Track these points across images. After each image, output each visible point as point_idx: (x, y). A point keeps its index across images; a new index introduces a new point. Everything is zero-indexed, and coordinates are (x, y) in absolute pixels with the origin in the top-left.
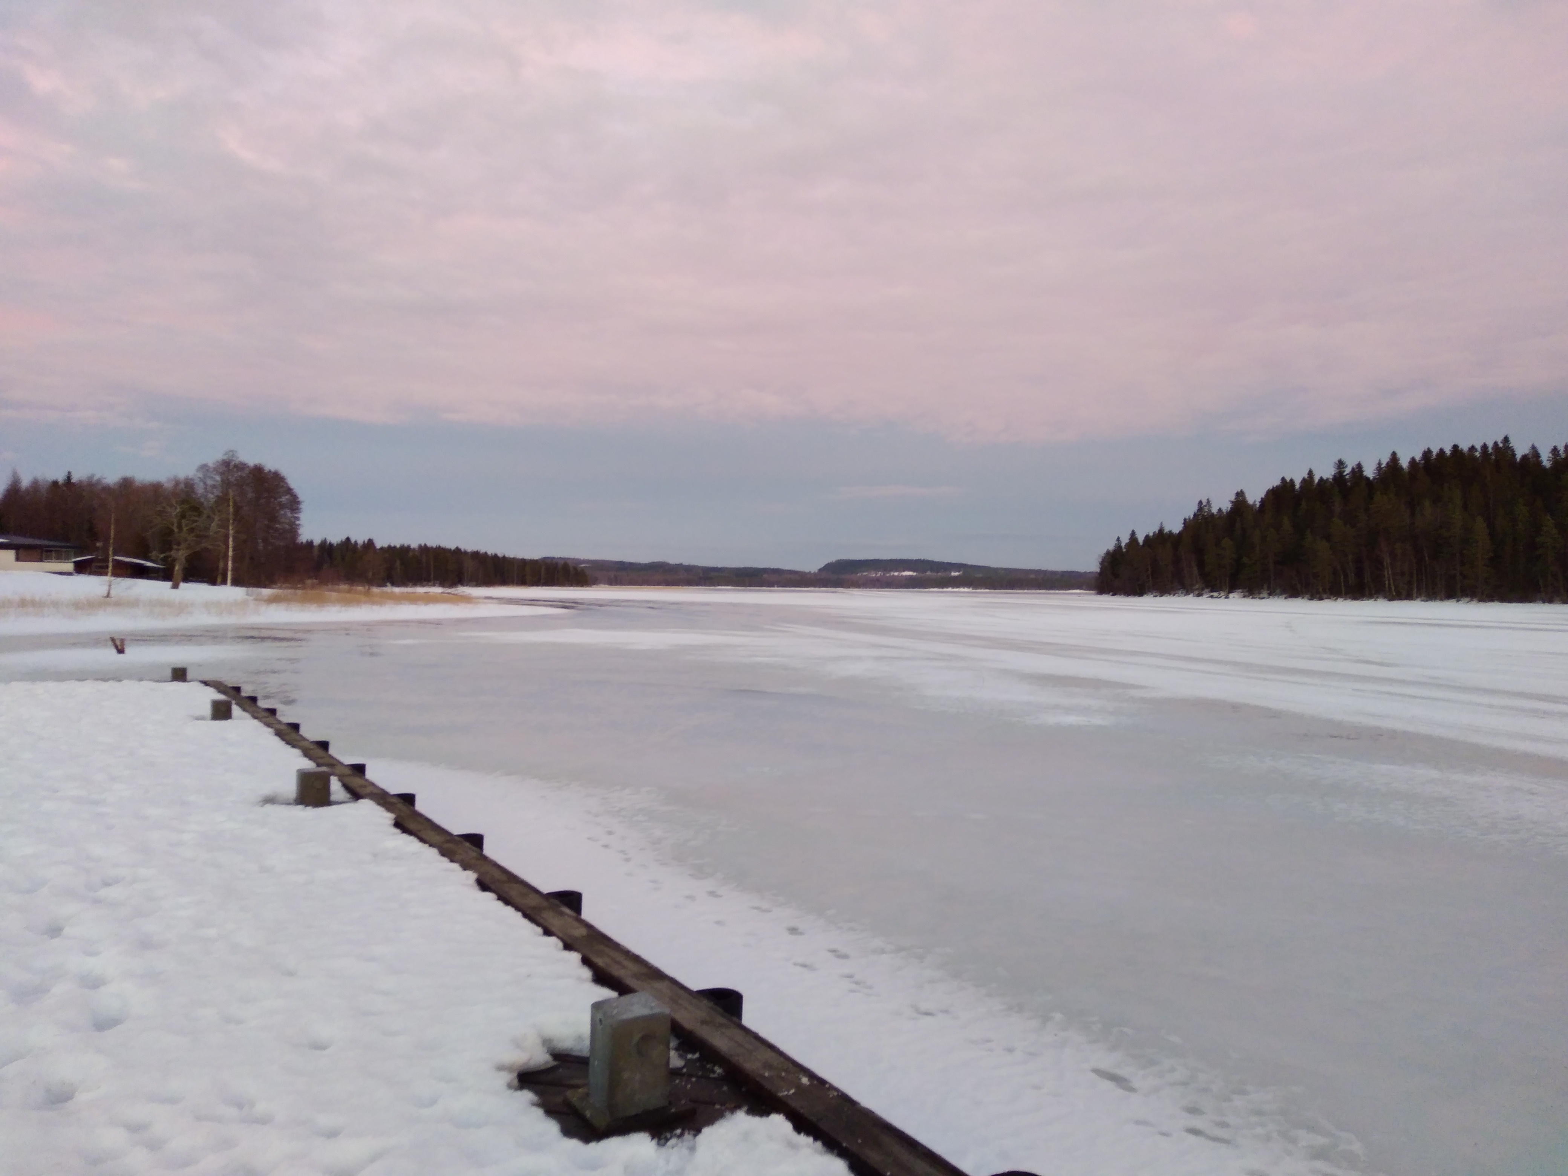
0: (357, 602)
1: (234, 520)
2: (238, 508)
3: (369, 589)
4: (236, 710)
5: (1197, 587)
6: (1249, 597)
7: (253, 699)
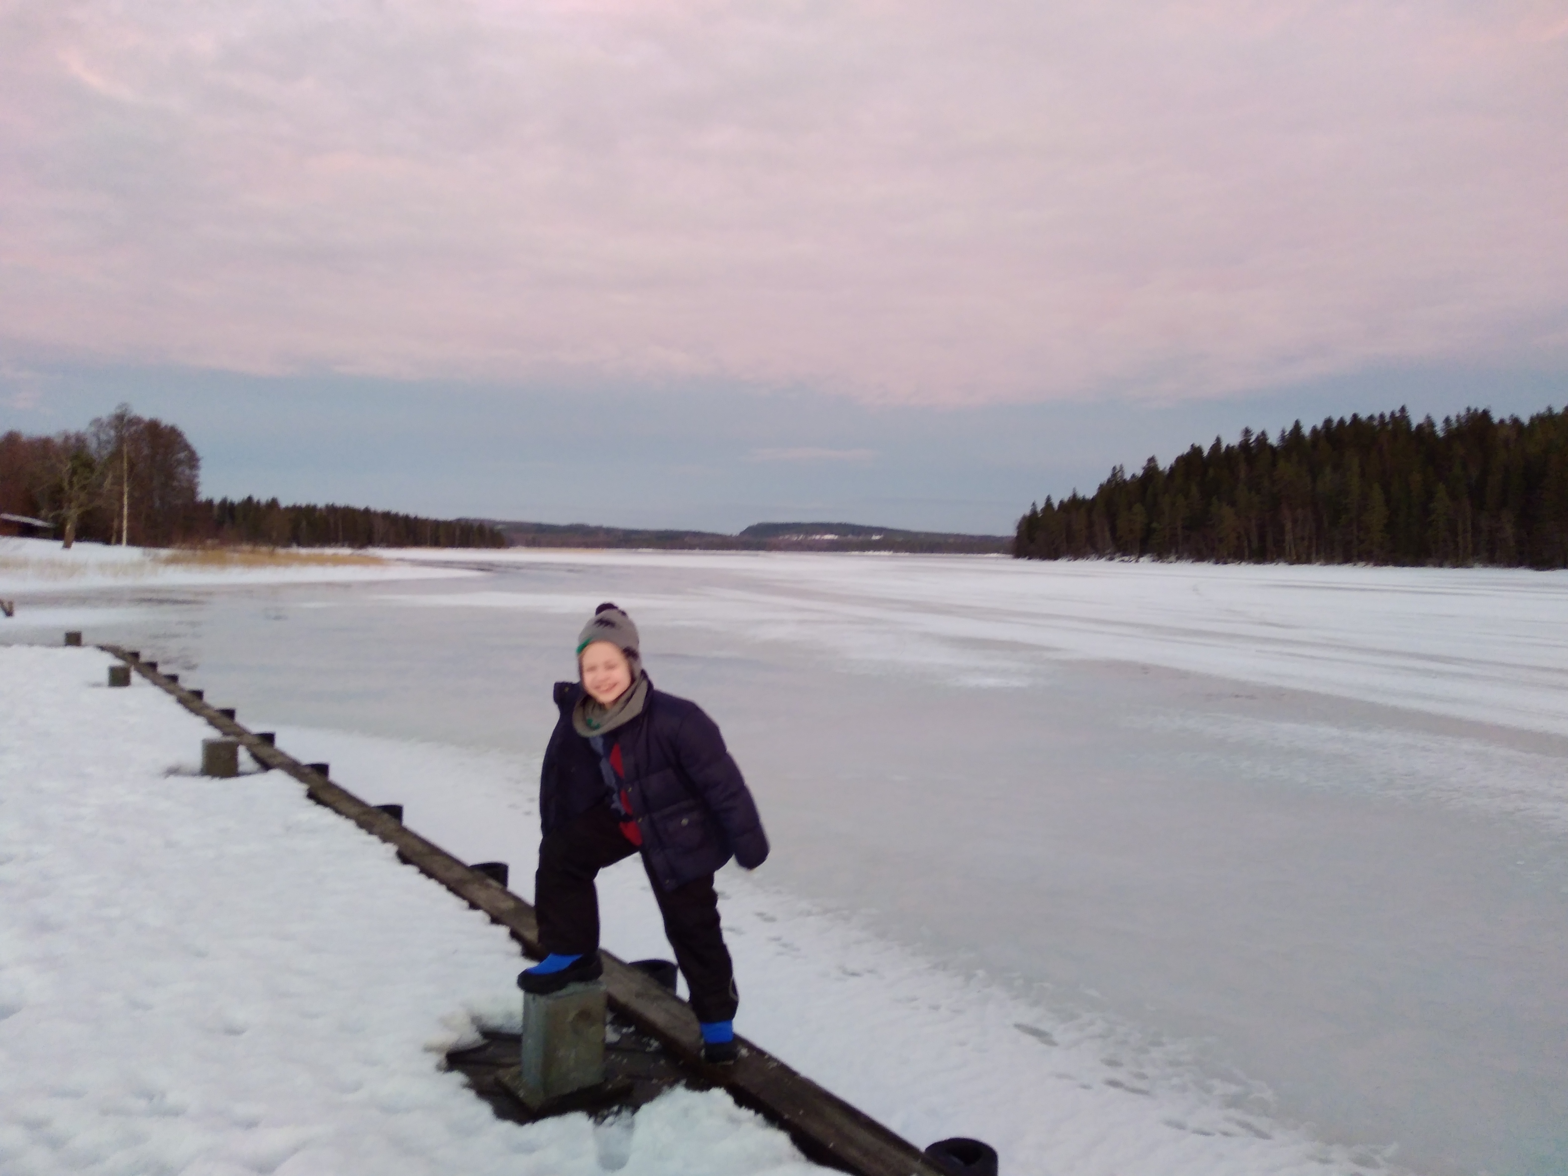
0: (262, 564)
1: (129, 478)
2: (132, 466)
3: (273, 550)
4: (135, 677)
5: (1108, 551)
6: (1158, 560)
7: (153, 666)
